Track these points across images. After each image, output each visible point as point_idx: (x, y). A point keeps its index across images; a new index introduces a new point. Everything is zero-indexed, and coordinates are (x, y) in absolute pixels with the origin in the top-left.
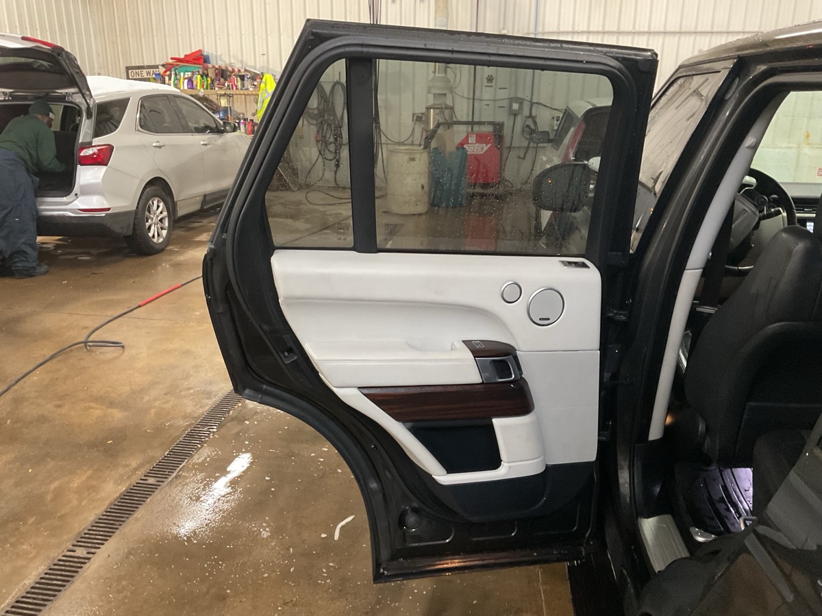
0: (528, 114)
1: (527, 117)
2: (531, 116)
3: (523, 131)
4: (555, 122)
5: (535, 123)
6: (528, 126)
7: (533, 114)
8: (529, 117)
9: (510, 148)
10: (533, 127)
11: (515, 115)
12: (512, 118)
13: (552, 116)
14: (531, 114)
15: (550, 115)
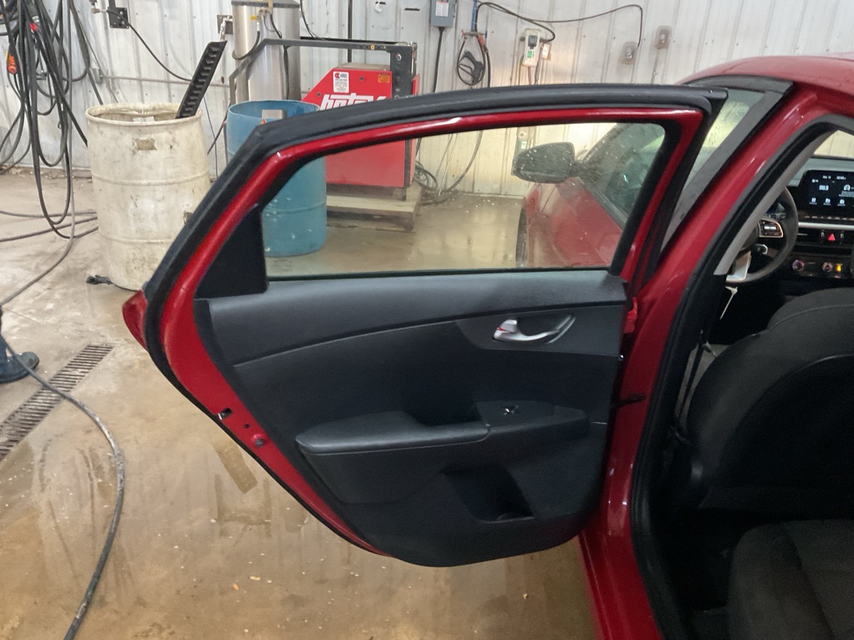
0: (468, 28)
1: (466, 35)
2: (474, 33)
3: (458, 66)
4: (528, 48)
5: (484, 49)
6: (468, 56)
7: (481, 29)
8: (472, 35)
10: (479, 58)
11: (441, 29)
12: (435, 34)
13: (519, 36)
14: (475, 28)
15: (517, 32)
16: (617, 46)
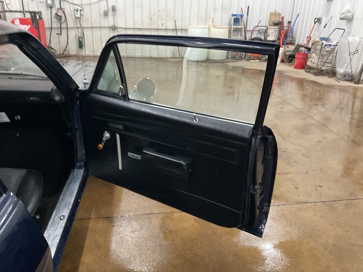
0: (59, 7)
1: (58, 9)
2: (61, 8)
4: (76, 12)
5: (64, 13)
7: (62, 7)
9: (51, 28)
11: (51, 8)
12: (49, 9)
13: (74, 8)
14: (61, 7)
15: (73, 8)
16: (102, 11)
